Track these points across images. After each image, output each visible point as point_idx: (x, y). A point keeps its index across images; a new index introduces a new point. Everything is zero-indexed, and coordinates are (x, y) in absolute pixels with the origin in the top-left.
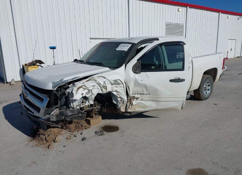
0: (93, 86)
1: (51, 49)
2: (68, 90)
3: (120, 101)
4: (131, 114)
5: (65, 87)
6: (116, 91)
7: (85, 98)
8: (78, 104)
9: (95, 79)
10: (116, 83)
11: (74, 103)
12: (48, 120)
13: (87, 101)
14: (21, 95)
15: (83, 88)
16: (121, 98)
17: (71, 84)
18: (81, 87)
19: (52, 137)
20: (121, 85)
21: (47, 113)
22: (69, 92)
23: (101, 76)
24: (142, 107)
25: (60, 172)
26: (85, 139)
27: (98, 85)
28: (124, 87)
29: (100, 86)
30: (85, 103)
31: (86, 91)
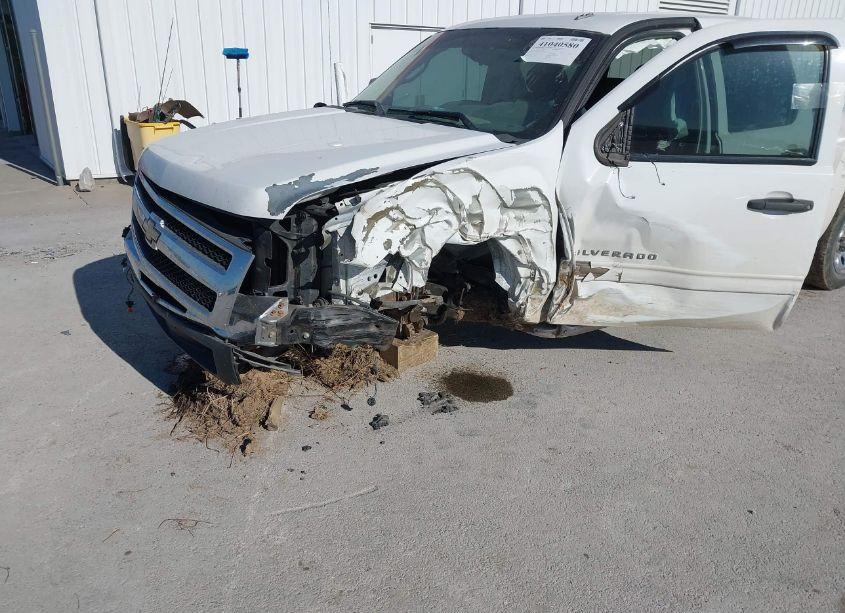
0: (430, 212)
1: (229, 56)
2: (332, 226)
3: (527, 278)
4: (558, 333)
5: (318, 209)
6: (519, 238)
7: (396, 261)
8: (368, 284)
9: (442, 179)
10: (521, 201)
11: (352, 281)
12: (247, 341)
13: (401, 274)
14: (126, 231)
15: (393, 220)
16: (532, 266)
17: (347, 201)
18: (384, 213)
19: (253, 407)
20: (542, 212)
21: (243, 313)
22: (334, 234)
23: (467, 170)
24: (616, 309)
25: (300, 564)
26: (386, 424)
27: (450, 210)
28: (551, 223)
29: (458, 212)
30: (394, 282)
31: (403, 231)
